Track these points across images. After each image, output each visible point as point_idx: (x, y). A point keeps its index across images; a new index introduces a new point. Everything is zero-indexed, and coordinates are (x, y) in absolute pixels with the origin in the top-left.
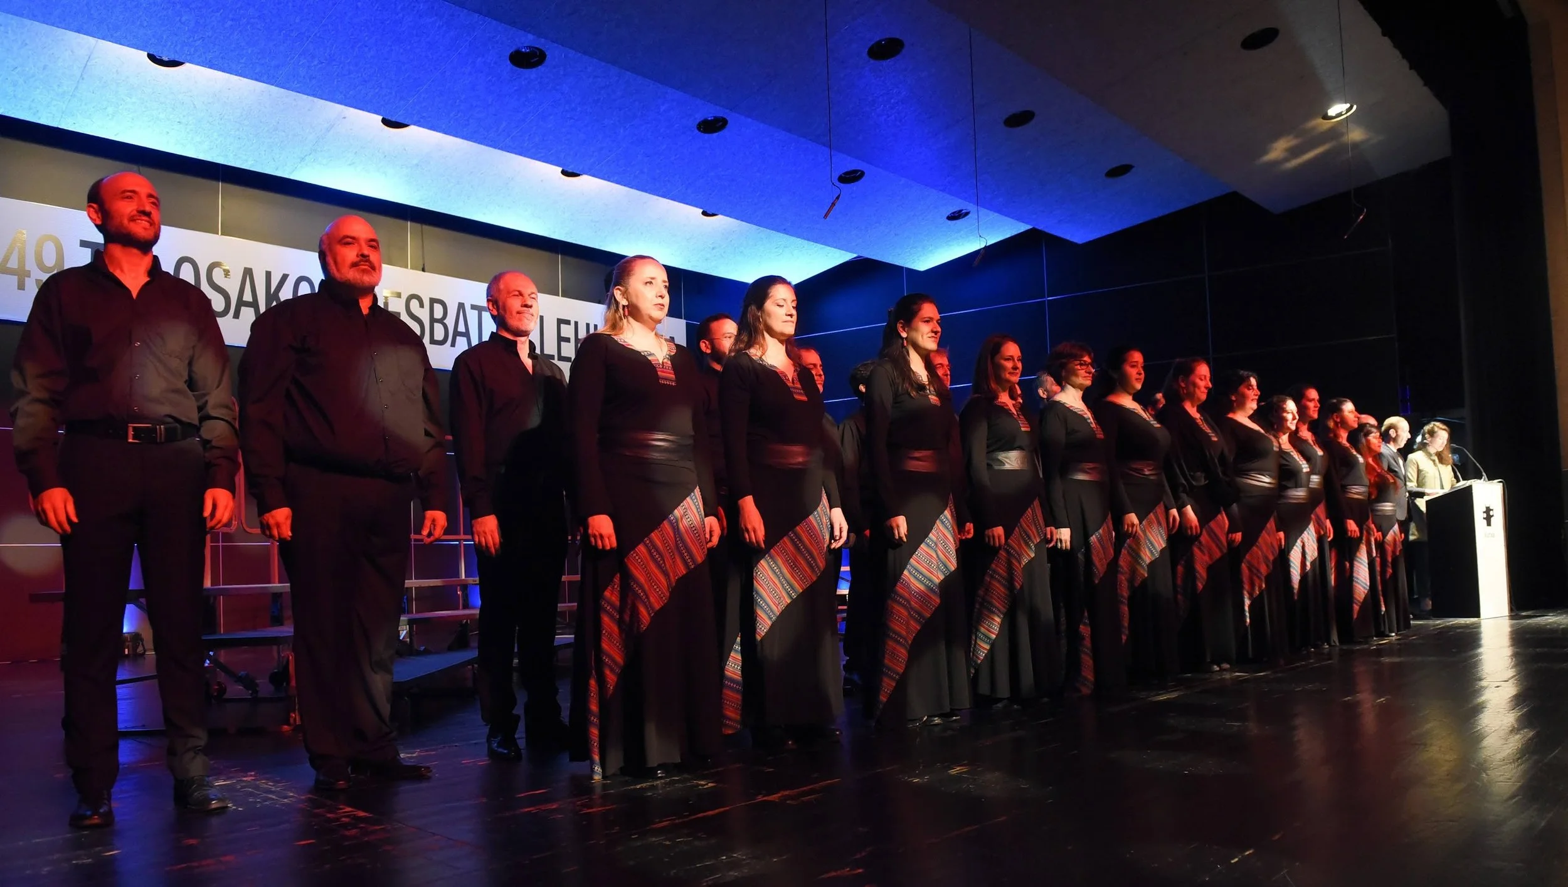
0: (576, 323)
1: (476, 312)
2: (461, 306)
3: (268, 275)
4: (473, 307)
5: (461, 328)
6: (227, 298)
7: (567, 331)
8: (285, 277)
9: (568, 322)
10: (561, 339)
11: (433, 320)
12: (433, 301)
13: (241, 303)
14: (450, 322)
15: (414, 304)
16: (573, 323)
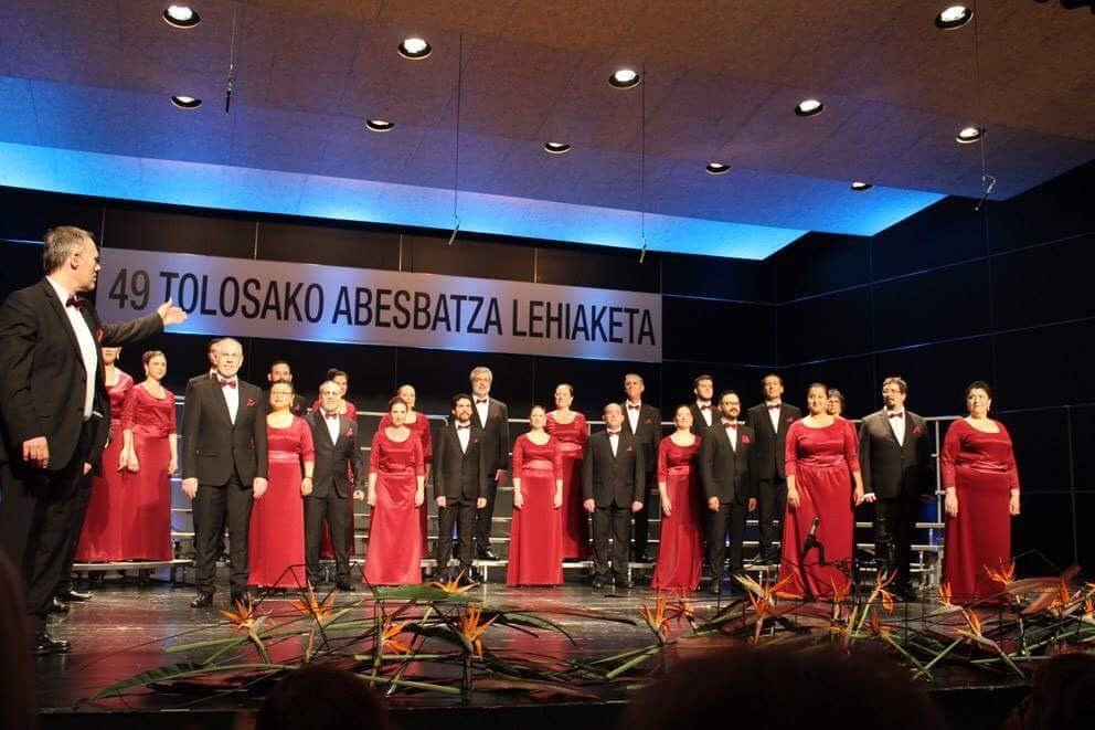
0: (549, 304)
1: (455, 301)
2: (442, 297)
3: (288, 285)
4: (453, 297)
5: (442, 314)
6: (256, 302)
7: (540, 311)
8: (300, 285)
9: (541, 304)
10: (533, 318)
11: (417, 310)
12: (418, 295)
13: (267, 307)
14: (432, 310)
15: (402, 298)
16: (545, 305)
